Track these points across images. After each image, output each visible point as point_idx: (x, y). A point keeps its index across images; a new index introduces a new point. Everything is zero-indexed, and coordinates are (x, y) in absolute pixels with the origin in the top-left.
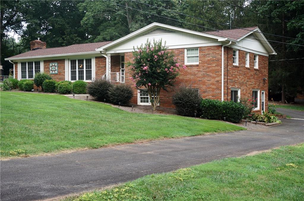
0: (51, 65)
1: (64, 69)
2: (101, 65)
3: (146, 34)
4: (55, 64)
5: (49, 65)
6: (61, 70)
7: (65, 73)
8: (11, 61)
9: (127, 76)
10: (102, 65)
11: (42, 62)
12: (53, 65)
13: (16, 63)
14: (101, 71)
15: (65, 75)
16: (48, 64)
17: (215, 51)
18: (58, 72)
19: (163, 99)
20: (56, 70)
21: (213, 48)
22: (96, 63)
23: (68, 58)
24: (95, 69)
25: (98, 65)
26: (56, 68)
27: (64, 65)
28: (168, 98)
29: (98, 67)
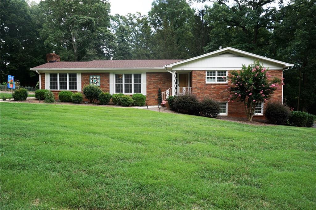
0: (92, 78)
1: (109, 82)
2: (153, 80)
3: (215, 56)
4: (97, 77)
5: (89, 77)
6: (103, 83)
7: (109, 86)
8: (38, 71)
9: (195, 91)
10: (155, 80)
11: (80, 74)
12: (95, 78)
13: (43, 74)
14: (152, 85)
15: (109, 87)
16: (87, 76)
17: (278, 74)
18: (101, 84)
19: (231, 110)
20: (99, 83)
21: (276, 71)
22: (147, 78)
23: (113, 72)
24: (146, 83)
25: (149, 80)
26: (98, 81)
27: (108, 78)
28: (236, 110)
29: (150, 82)
